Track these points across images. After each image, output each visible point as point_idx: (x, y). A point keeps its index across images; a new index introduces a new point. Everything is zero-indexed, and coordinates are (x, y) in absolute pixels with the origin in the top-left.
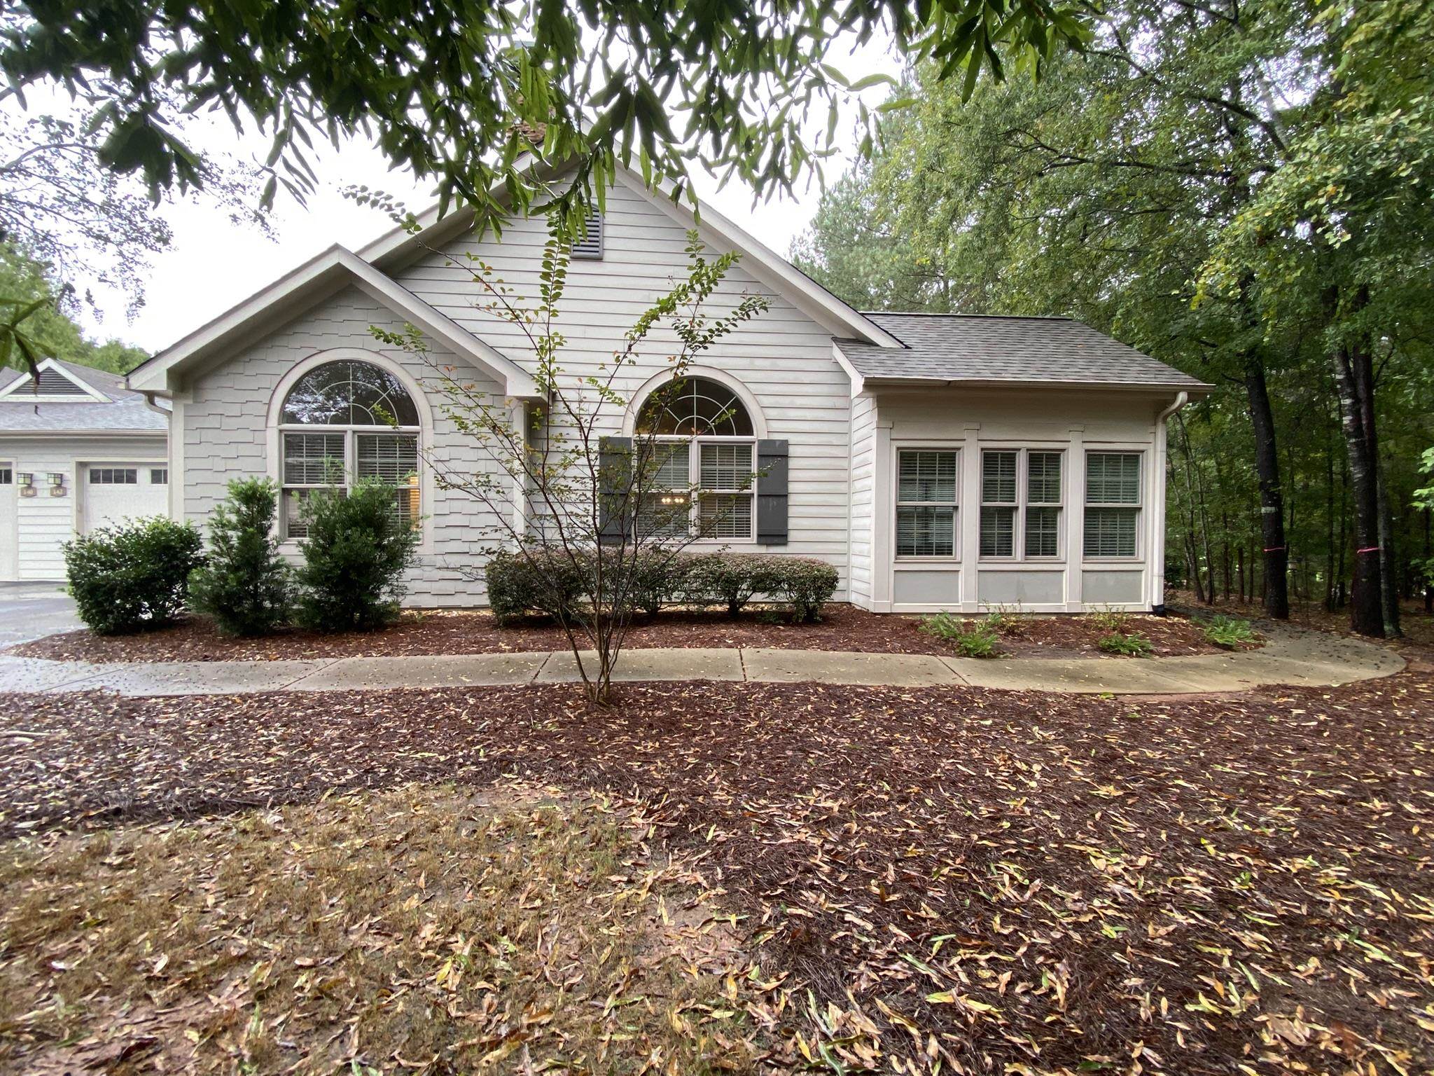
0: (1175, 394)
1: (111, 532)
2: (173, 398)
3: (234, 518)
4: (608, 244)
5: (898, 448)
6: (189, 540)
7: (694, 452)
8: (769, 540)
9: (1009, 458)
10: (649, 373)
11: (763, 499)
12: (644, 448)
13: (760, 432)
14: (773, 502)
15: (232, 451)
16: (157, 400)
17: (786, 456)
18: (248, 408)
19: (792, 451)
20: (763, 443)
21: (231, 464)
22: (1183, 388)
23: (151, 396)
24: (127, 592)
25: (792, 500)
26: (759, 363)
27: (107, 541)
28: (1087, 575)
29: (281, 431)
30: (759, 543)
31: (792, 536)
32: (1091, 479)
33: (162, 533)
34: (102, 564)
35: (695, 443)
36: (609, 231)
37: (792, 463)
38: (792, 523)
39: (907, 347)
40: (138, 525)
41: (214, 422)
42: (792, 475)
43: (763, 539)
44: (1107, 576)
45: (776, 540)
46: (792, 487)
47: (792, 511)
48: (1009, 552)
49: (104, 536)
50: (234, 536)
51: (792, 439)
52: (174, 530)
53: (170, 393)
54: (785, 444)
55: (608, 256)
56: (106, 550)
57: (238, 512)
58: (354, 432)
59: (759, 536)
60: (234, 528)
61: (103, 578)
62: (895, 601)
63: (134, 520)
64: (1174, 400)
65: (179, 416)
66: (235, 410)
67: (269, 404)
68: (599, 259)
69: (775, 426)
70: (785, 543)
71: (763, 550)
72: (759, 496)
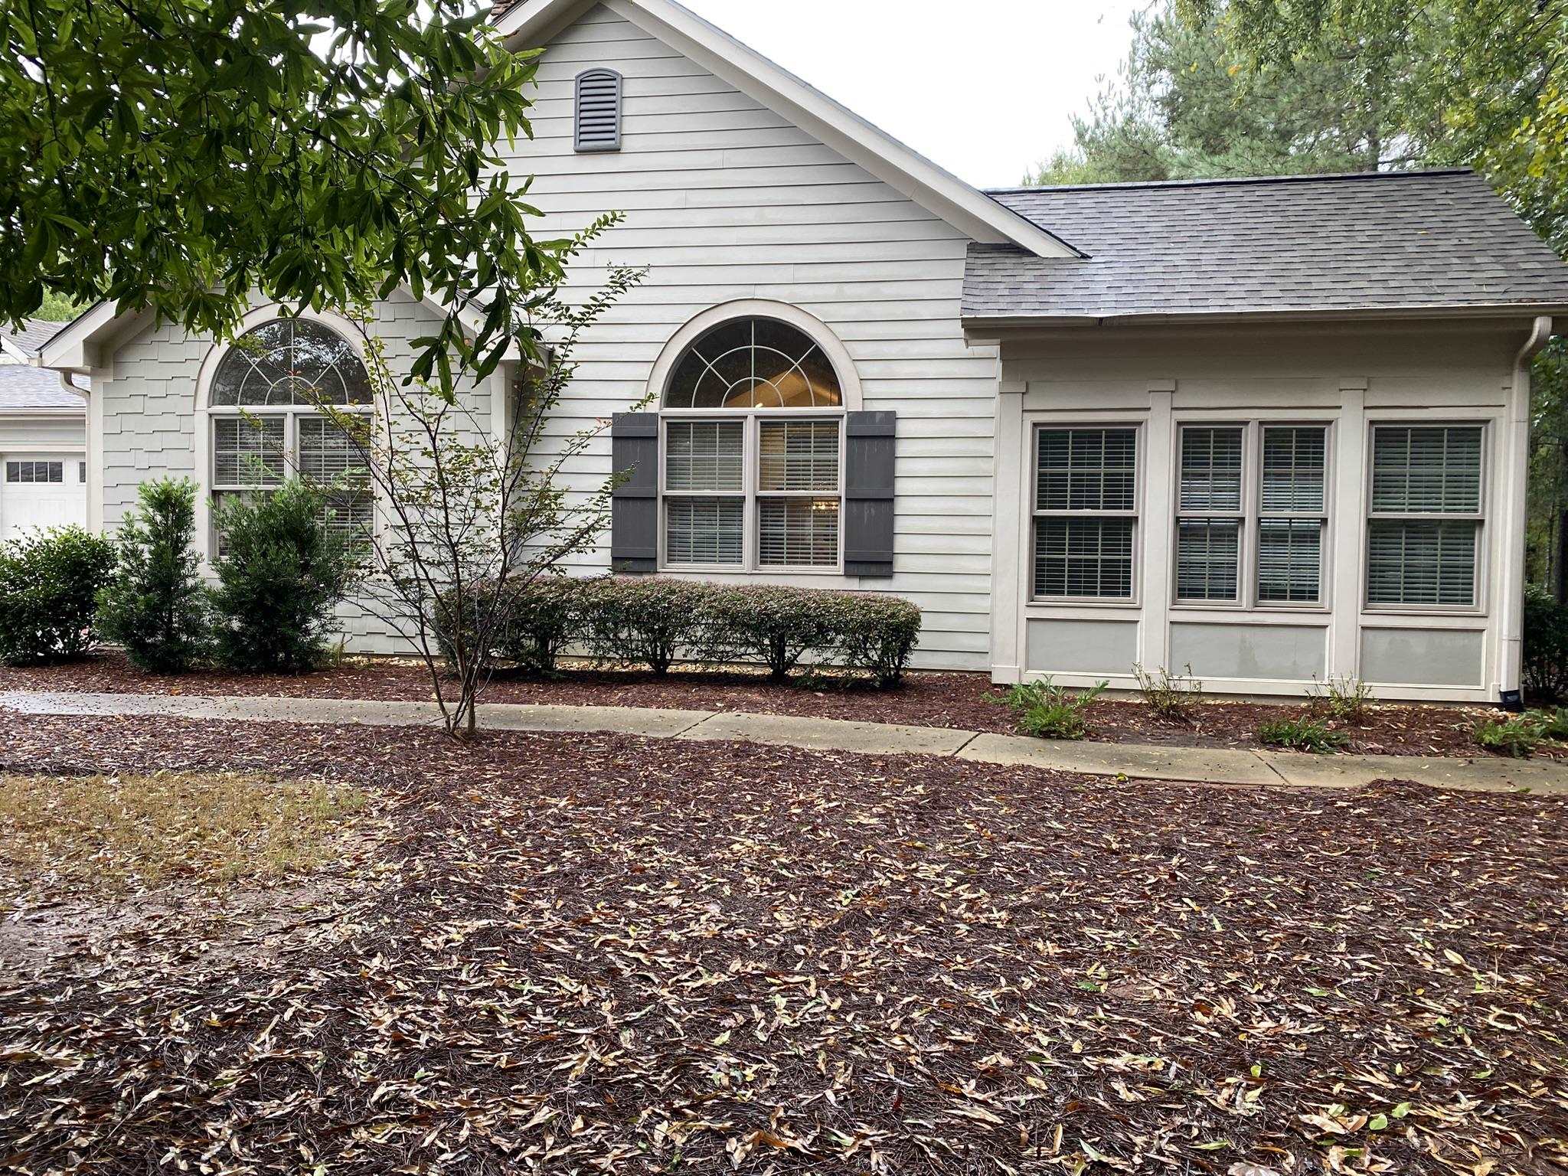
0: (1532, 321)
1: (21, 545)
2: (91, 374)
3: (146, 529)
4: (628, 126)
5: (1035, 425)
6: (101, 555)
7: (751, 433)
8: (863, 569)
9: (1229, 436)
10: (688, 313)
11: (854, 505)
12: (677, 429)
13: (853, 401)
14: (869, 510)
15: (157, 442)
16: (76, 378)
17: (892, 438)
18: (175, 386)
19: (903, 429)
20: (855, 417)
21: (155, 459)
22: (1543, 311)
23: (67, 374)
24: (37, 615)
25: (901, 506)
26: (851, 291)
27: (18, 556)
28: (1370, 634)
29: (210, 415)
30: (848, 575)
31: (901, 563)
32: (1382, 470)
33: (74, 547)
34: (12, 583)
35: (751, 419)
36: (629, 107)
37: (902, 448)
38: (901, 544)
39: (1084, 257)
40: (49, 536)
41: (137, 405)
42: (902, 467)
43: (854, 569)
44: (1412, 638)
45: (874, 570)
46: (901, 487)
47: (901, 525)
48: (1231, 594)
49: (14, 550)
50: (146, 551)
51: (901, 409)
52: (88, 543)
53: (88, 368)
54: (891, 417)
55: (628, 144)
56: (15, 566)
57: (151, 521)
58: (295, 415)
59: (846, 562)
60: (146, 541)
61: (12, 598)
62: (1027, 668)
63: (44, 531)
64: (1530, 332)
65: (98, 397)
66: (159, 389)
67: (198, 381)
68: (616, 150)
69: (875, 389)
70: (889, 576)
71: (854, 584)
72: (847, 500)
